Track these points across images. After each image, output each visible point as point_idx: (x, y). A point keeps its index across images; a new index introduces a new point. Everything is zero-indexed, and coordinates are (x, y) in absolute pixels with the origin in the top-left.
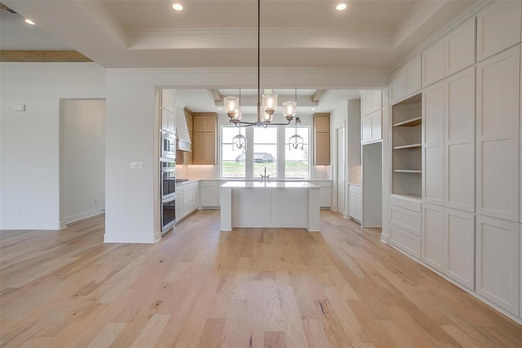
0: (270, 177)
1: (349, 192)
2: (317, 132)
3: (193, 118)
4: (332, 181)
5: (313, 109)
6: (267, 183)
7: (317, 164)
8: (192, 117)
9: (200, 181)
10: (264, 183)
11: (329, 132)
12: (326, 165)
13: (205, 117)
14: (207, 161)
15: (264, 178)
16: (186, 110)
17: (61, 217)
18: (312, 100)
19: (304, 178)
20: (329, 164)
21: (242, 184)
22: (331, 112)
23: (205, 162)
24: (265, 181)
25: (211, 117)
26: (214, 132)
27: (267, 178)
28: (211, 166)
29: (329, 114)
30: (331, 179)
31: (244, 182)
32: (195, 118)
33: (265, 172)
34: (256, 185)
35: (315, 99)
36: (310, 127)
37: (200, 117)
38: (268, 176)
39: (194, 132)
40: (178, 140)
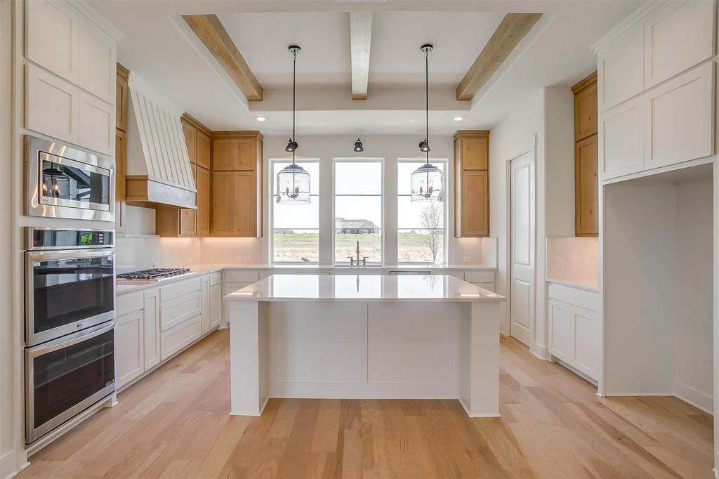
0: (366, 259)
1: (547, 298)
2: (463, 170)
3: (212, 143)
4: (496, 271)
5: (459, 119)
7: (463, 235)
8: (208, 140)
9: (222, 272)
11: (487, 170)
12: (481, 236)
14: (239, 230)
15: (355, 264)
18: (457, 97)
20: (488, 235)
22: (493, 127)
25: (248, 141)
26: (254, 171)
27: (361, 264)
28: (249, 241)
29: (488, 132)
30: (495, 267)
32: (216, 142)
33: (358, 252)
35: (464, 93)
36: (447, 160)
37: (226, 141)
38: (364, 259)
39: (212, 171)
40: (144, 179)
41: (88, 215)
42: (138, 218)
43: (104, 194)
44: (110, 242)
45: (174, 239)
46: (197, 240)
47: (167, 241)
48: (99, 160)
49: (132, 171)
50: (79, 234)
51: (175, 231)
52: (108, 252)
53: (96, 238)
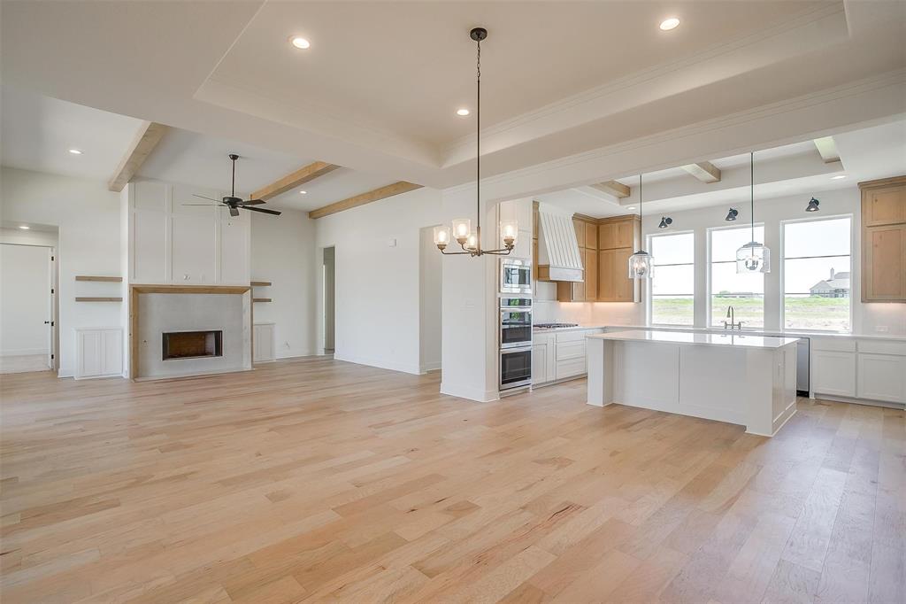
0: (742, 325)
3: (598, 228)
6: (736, 337)
8: (595, 227)
10: (729, 337)
13: (617, 224)
14: (620, 297)
15: (729, 328)
16: (578, 218)
17: (421, 362)
19: (837, 332)
21: (689, 338)
23: (617, 298)
24: (733, 333)
25: (626, 223)
26: (631, 247)
27: (736, 328)
31: (692, 335)
32: (601, 227)
34: (717, 339)
37: (609, 225)
38: (740, 323)
39: (599, 250)
40: (548, 266)
41: (518, 291)
42: (545, 289)
43: (527, 280)
44: (530, 305)
45: (568, 303)
46: (588, 304)
47: (564, 305)
48: (522, 262)
49: (541, 263)
50: (509, 300)
51: (569, 299)
52: (529, 310)
53: (522, 302)
